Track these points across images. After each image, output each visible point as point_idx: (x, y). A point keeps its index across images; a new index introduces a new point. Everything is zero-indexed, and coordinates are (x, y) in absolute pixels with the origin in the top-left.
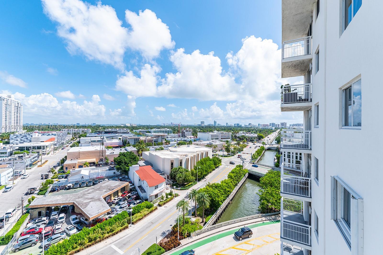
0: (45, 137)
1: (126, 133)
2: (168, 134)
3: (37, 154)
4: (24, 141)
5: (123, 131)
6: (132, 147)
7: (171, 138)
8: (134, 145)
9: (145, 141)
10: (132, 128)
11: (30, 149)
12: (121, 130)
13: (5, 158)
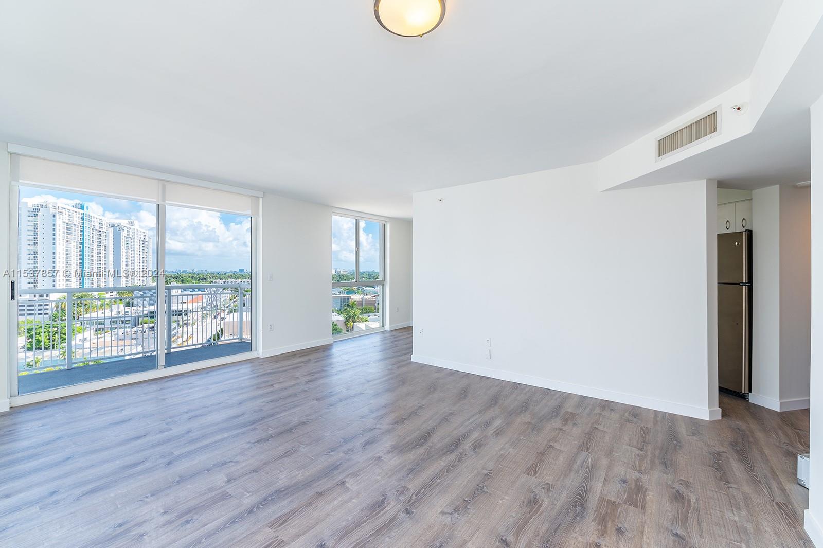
6: (337, 314)
8: (340, 310)
9: (361, 303)
13: (128, 330)
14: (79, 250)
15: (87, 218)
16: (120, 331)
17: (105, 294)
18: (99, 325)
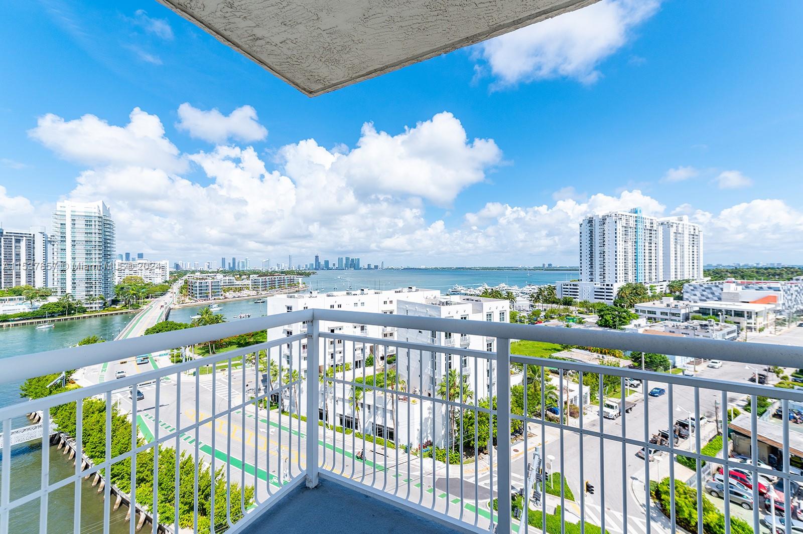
0: (752, 294)
3: (735, 327)
4: (708, 298)
11: (719, 313)
13: (678, 324)
14: (634, 248)
15: (640, 220)
16: (670, 324)
17: (656, 286)
18: (650, 313)
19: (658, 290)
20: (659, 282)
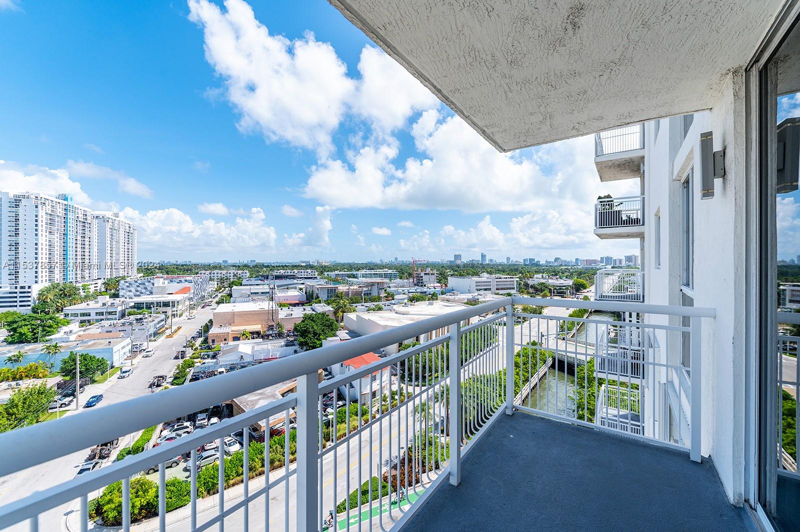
0: (175, 286)
1: (311, 278)
2: (390, 281)
3: (163, 316)
4: (142, 293)
5: (306, 274)
6: (325, 305)
7: (395, 287)
8: (327, 300)
9: (347, 294)
10: (323, 269)
11: (152, 306)
12: (301, 272)
13: (115, 322)
14: (62, 241)
15: (71, 209)
16: (106, 323)
17: (89, 285)
18: (84, 316)
19: (92, 289)
20: (93, 280)
